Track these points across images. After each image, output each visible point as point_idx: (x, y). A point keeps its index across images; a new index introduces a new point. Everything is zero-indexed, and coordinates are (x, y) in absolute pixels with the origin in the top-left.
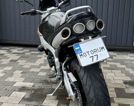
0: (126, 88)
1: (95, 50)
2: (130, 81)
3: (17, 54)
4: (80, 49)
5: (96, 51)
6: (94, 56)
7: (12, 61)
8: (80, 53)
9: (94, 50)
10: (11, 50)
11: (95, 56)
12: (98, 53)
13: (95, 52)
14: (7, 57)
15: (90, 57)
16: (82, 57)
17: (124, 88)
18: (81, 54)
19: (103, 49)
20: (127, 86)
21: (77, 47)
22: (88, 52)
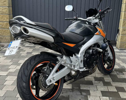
0: (118, 74)
2: (118, 69)
3: (29, 48)
7: (27, 53)
10: (24, 44)
14: (23, 50)
17: (116, 75)
20: (118, 72)
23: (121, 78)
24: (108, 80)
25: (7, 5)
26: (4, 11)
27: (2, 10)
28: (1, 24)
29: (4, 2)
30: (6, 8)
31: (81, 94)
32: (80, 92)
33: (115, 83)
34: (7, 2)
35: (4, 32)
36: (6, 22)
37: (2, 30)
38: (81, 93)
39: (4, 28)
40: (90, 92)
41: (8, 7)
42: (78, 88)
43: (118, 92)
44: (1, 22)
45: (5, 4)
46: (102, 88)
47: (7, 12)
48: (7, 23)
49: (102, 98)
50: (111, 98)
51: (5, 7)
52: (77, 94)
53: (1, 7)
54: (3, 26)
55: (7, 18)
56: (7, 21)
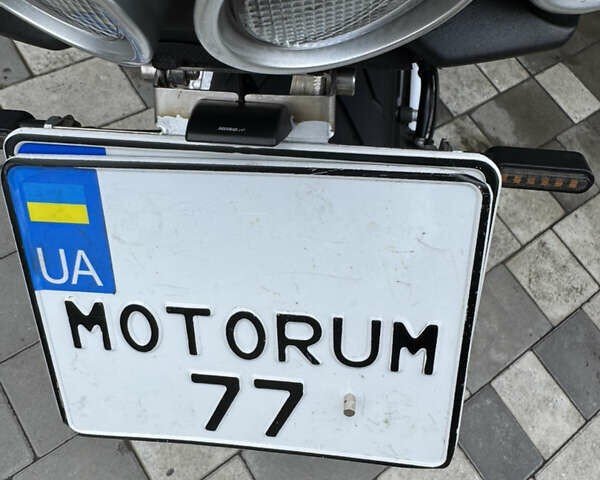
1: (298, 332)
4: (93, 239)
5: (302, 346)
6: (247, 389)
8: (86, 285)
9: (282, 320)
11: (260, 384)
12: (323, 380)
13: (283, 341)
15: (197, 378)
16: (91, 337)
18: (85, 303)
19: (411, 361)
21: (59, 199)
22: (189, 314)
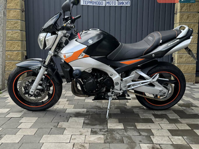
17: (182, 110)
20: (184, 108)
23: (191, 113)
24: (173, 116)
25: (19, 28)
26: (15, 36)
27: (12, 34)
28: (9, 55)
29: (15, 23)
30: (17, 33)
31: (140, 135)
32: (137, 132)
33: (185, 119)
34: (19, 24)
35: (12, 66)
36: (17, 52)
37: (10, 63)
38: (139, 133)
39: (13, 60)
40: (153, 132)
41: (20, 31)
42: (133, 127)
43: (192, 130)
44: (10, 52)
45: (16, 27)
46: (169, 127)
47: (19, 38)
48: (19, 53)
49: (172, 138)
50: (185, 137)
51: (16, 31)
52: (134, 135)
53: (10, 31)
54: (12, 57)
55: (18, 46)
56: (18, 49)
